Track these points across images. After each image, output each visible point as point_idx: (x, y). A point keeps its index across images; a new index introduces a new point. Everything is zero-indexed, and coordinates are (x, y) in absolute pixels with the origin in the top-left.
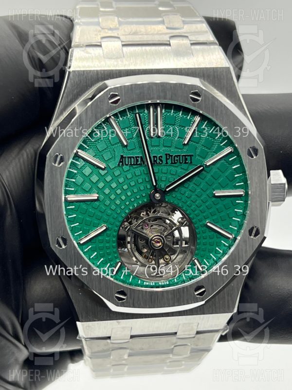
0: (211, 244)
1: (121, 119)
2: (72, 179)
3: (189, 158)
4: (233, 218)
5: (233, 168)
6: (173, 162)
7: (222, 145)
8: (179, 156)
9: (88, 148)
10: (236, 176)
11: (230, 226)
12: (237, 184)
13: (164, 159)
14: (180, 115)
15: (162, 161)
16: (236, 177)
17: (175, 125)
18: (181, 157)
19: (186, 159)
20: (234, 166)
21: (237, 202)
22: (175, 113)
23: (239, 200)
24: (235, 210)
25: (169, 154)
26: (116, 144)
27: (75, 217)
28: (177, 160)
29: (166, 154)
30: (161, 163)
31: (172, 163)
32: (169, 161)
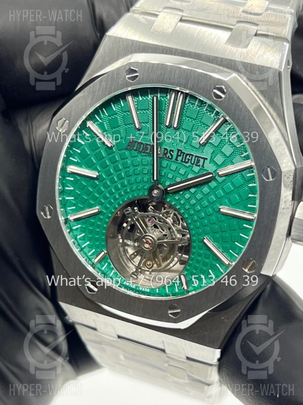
0: (205, 264)
1: (141, 99)
2: (77, 149)
3: (202, 160)
4: (236, 243)
5: (249, 185)
6: (184, 160)
7: (242, 156)
8: (192, 155)
9: (100, 121)
10: (250, 195)
11: (231, 251)
12: (249, 206)
13: (175, 154)
14: (204, 110)
15: (172, 155)
16: (250, 197)
17: (196, 119)
18: (194, 157)
19: (198, 161)
20: (251, 183)
21: (245, 225)
22: (199, 107)
23: (247, 224)
24: (241, 234)
25: (181, 150)
26: (129, 124)
27: (72, 190)
28: (189, 159)
29: (179, 150)
30: (170, 157)
31: (182, 161)
32: (180, 158)
